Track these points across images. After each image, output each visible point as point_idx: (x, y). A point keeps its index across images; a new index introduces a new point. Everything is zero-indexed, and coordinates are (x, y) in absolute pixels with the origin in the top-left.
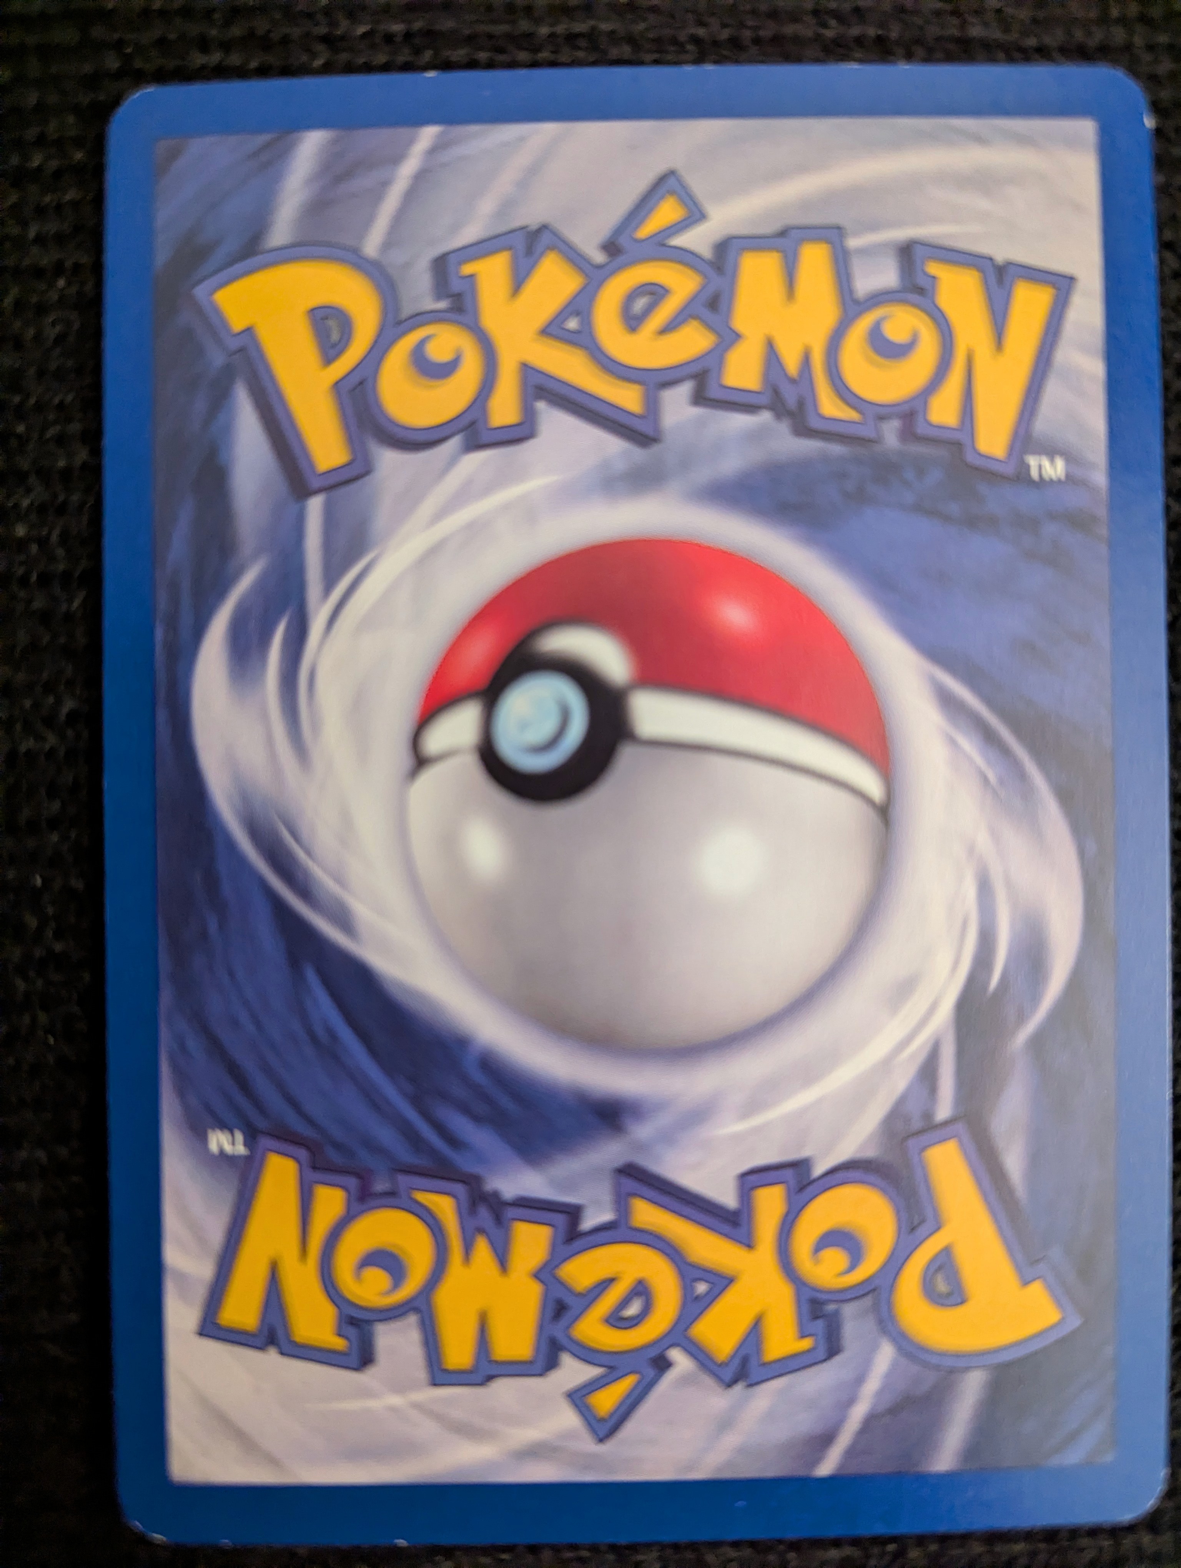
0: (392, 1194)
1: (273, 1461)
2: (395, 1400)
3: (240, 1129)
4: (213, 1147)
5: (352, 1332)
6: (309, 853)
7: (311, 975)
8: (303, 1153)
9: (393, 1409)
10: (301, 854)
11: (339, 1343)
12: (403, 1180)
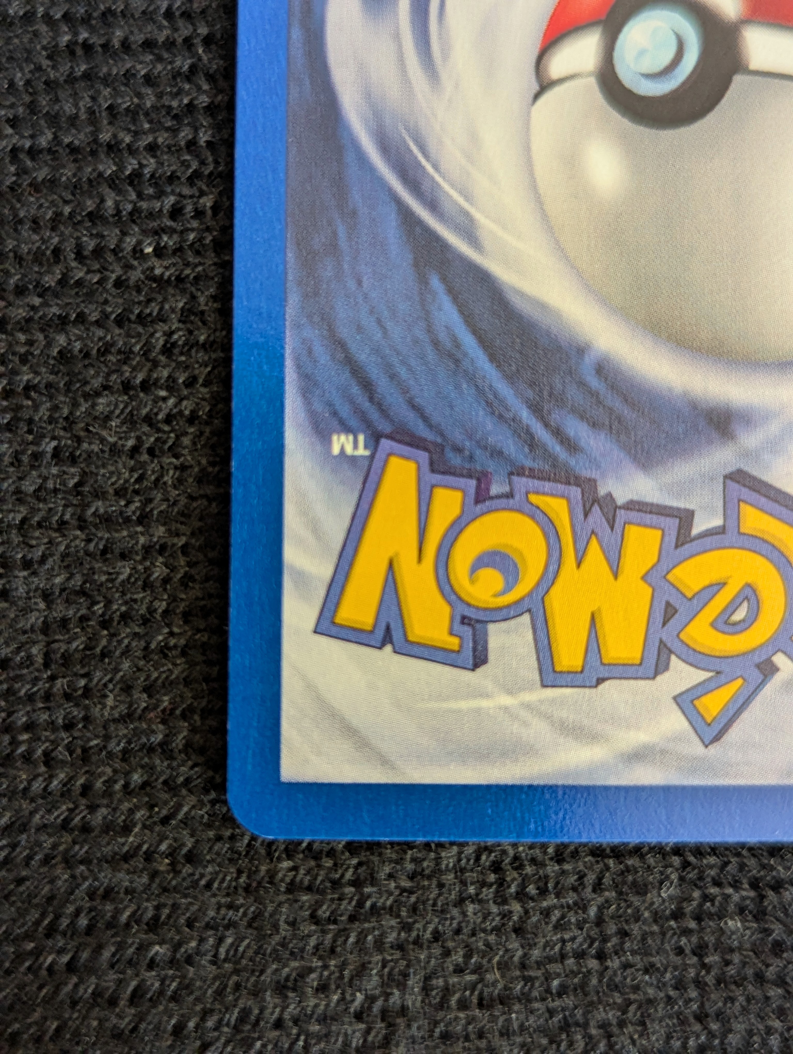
0: (510, 495)
1: (385, 761)
2: (506, 700)
3: (364, 432)
4: (336, 450)
5: (467, 631)
6: (436, 167)
7: (435, 282)
8: (424, 456)
9: (506, 709)
10: (429, 168)
11: (454, 643)
12: (521, 483)
